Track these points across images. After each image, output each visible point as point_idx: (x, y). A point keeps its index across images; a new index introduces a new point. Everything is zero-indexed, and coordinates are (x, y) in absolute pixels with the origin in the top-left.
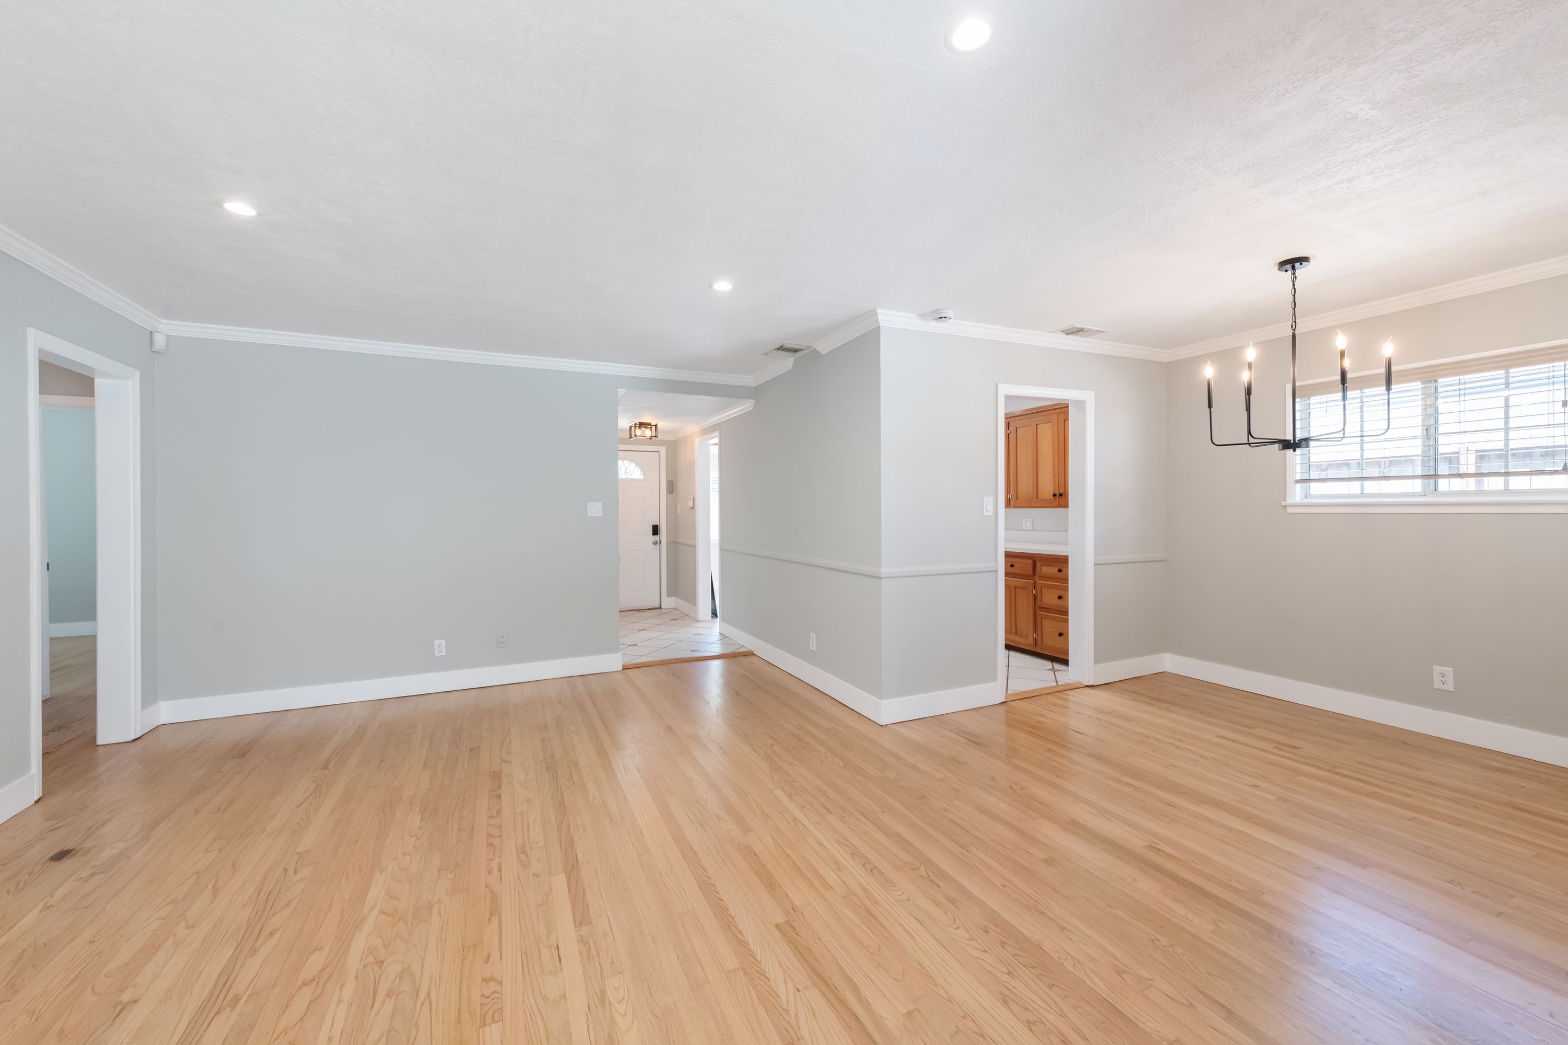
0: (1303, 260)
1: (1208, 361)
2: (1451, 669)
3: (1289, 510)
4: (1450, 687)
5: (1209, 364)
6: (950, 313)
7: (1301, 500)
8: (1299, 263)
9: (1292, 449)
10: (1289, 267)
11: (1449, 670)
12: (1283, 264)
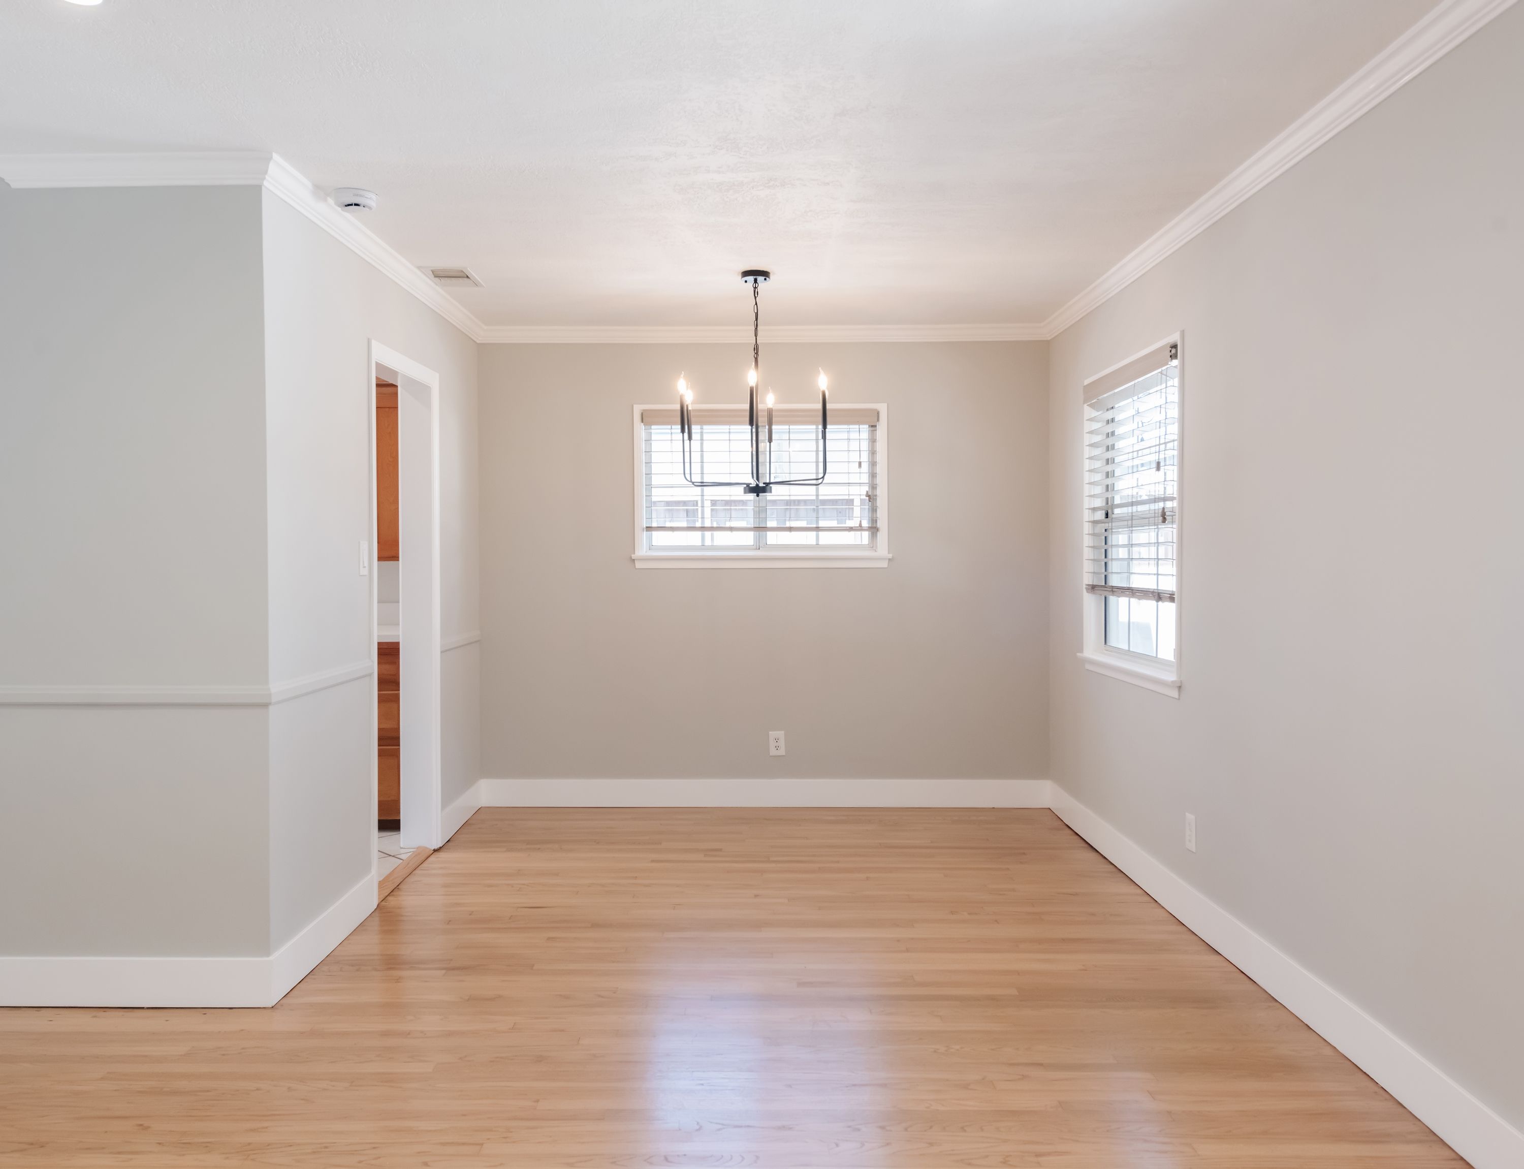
0: (765, 274)
1: (681, 373)
2: (783, 732)
3: (638, 565)
4: (782, 752)
5: (682, 376)
6: (371, 200)
7: (646, 552)
8: (763, 278)
9: (756, 494)
10: (751, 279)
11: (780, 734)
12: (746, 273)
